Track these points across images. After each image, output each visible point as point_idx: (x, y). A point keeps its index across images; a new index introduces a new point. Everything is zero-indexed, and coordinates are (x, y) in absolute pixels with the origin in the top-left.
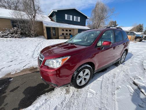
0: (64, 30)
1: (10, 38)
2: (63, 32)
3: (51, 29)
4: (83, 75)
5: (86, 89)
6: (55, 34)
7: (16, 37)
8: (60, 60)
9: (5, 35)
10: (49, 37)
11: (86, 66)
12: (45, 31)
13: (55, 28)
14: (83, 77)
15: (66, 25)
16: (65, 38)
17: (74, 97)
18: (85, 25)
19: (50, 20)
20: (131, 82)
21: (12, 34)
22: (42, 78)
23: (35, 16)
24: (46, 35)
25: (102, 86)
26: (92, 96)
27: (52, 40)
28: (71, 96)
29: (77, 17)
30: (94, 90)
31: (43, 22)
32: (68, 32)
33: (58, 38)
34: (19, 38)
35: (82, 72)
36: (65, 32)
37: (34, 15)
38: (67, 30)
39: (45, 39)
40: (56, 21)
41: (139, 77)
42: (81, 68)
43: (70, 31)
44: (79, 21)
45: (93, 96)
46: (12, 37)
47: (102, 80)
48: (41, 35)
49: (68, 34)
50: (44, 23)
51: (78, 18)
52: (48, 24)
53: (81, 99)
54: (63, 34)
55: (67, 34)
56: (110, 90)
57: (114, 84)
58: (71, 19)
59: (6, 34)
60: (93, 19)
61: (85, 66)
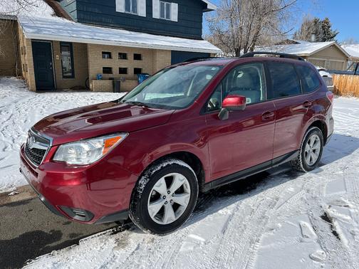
0: (110, 55)
2: (107, 63)
3: (56, 48)
4: (169, 192)
5: (180, 235)
6: (72, 71)
8: (98, 143)
10: (45, 84)
11: (174, 164)
12: (27, 59)
13: (71, 43)
14: (168, 199)
15: (121, 36)
16: (116, 88)
17: (141, 253)
18: (198, 37)
19: (50, 10)
20: (318, 215)
22: (42, 199)
24: (30, 75)
25: (229, 226)
26: (192, 249)
27: (57, 94)
28: (131, 251)
29: (165, 3)
30: (202, 236)
31: (20, 21)
32: (130, 64)
33: (84, 87)
35: (162, 181)
36: (116, 64)
38: (123, 56)
39: (25, 93)
40: (74, 15)
41: (347, 201)
42: (159, 168)
43: (137, 57)
44: (174, 17)
45: (195, 247)
47: (233, 214)
48: (9, 75)
49: (131, 72)
50: (23, 25)
51: (168, 7)
52: (39, 30)
53: (159, 256)
54: (107, 70)
55: (123, 71)
56: (247, 233)
57: (264, 220)
58: (142, 12)
60: (232, 12)
61: (171, 163)
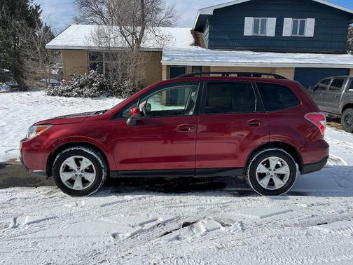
1: (75, 96)
4: (79, 169)
7: (86, 96)
9: (67, 91)
13: (201, 67)
14: (78, 173)
21: (82, 87)
23: (141, 38)
29: (299, 20)
31: (164, 52)
34: (93, 97)
37: (138, 34)
40: (207, 43)
44: (310, 33)
46: (80, 95)
50: (163, 55)
59: (70, 88)
